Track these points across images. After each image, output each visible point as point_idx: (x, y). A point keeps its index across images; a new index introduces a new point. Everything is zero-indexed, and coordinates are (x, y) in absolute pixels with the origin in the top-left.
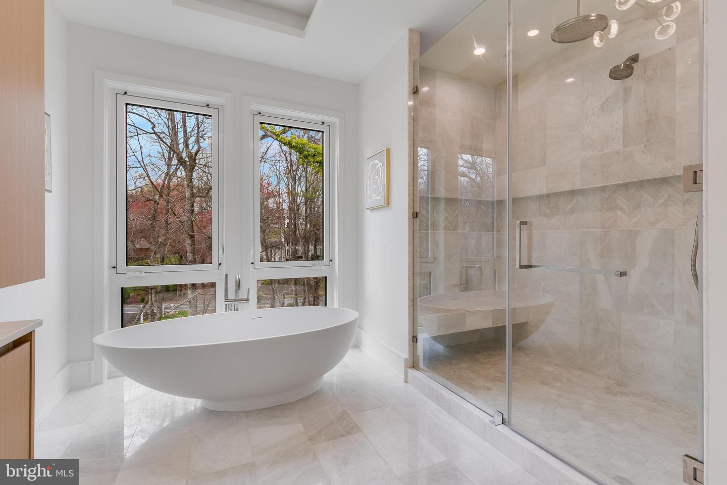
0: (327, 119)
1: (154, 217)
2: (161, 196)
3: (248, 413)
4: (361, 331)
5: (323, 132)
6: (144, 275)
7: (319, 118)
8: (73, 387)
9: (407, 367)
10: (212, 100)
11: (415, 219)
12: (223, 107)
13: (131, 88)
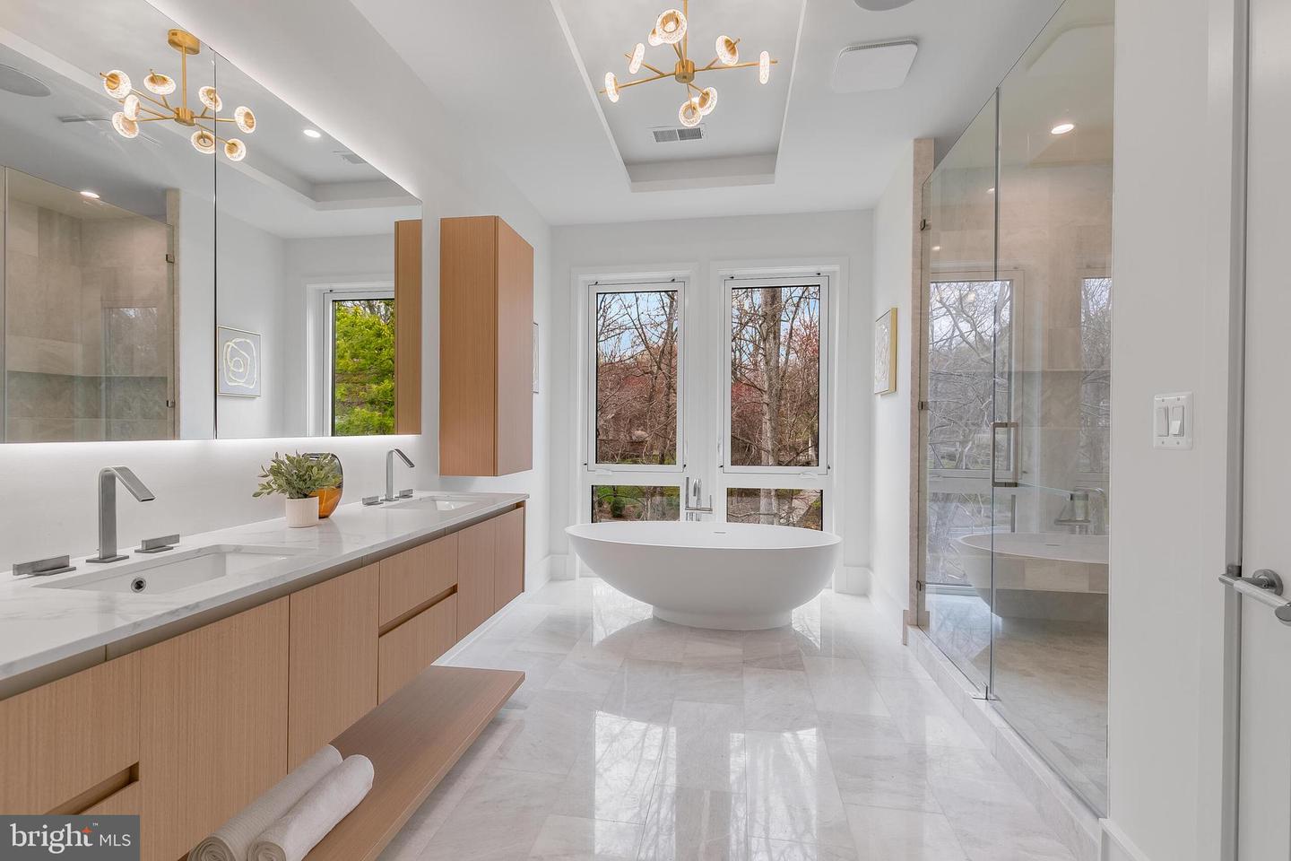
0: (823, 269)
1: (651, 398)
2: (659, 368)
3: (692, 629)
4: (871, 573)
5: (819, 286)
6: (610, 473)
7: (813, 269)
8: (553, 578)
9: (906, 623)
10: (677, 274)
11: (922, 412)
12: (688, 278)
13: (602, 278)
